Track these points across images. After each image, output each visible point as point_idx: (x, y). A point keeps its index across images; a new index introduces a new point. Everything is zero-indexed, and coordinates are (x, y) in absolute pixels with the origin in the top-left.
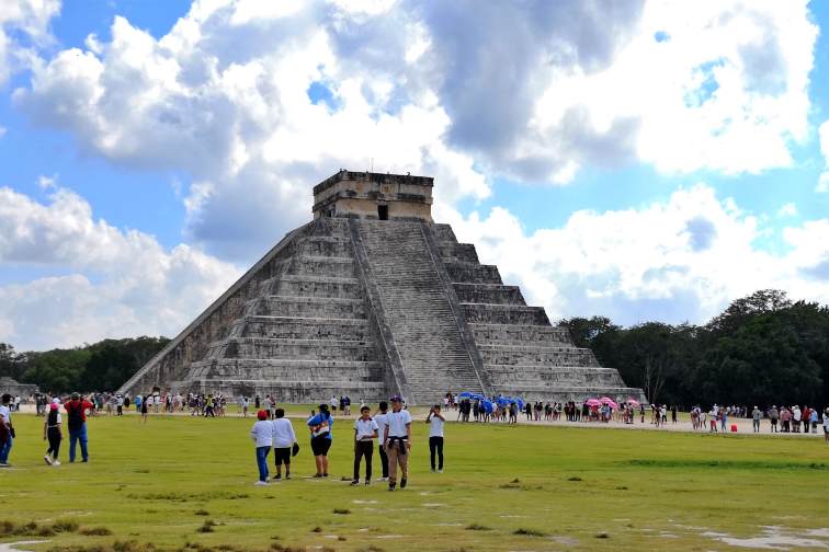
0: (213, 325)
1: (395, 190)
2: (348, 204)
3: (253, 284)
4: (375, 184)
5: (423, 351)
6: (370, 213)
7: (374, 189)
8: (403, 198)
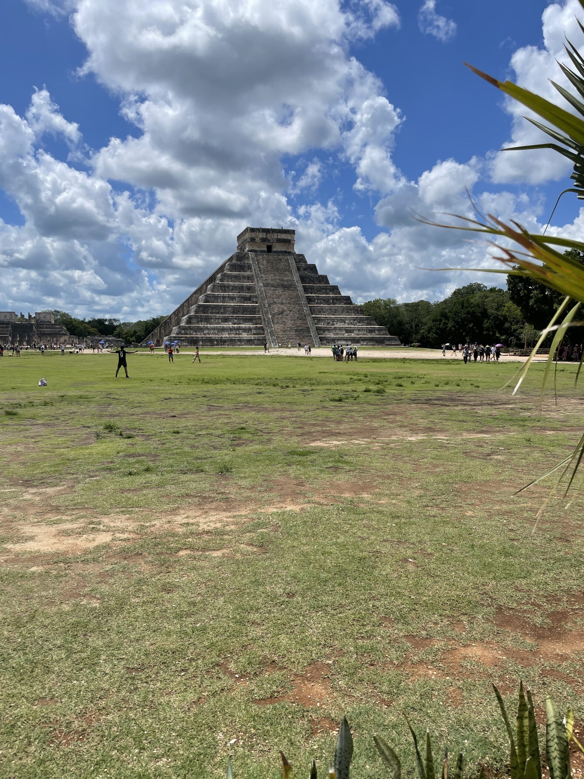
0: (185, 308)
1: (275, 236)
2: (251, 245)
3: (204, 287)
4: (265, 234)
5: (284, 320)
6: (263, 249)
7: (265, 237)
8: (279, 241)
